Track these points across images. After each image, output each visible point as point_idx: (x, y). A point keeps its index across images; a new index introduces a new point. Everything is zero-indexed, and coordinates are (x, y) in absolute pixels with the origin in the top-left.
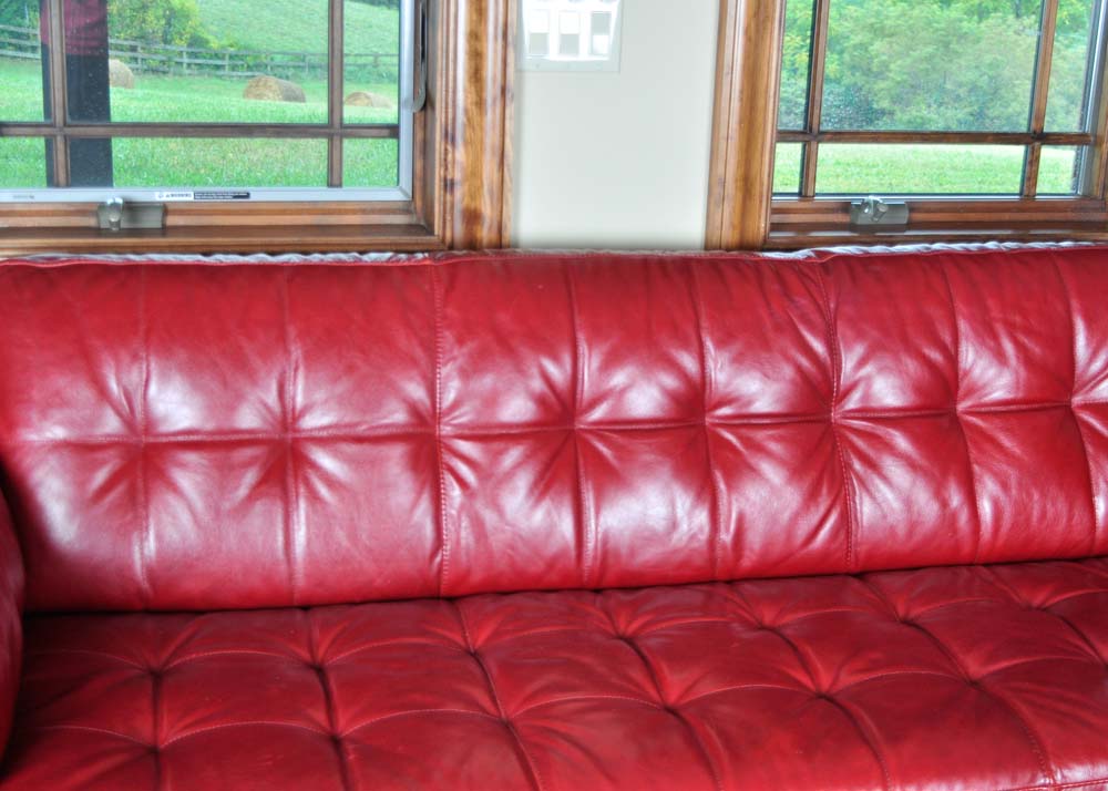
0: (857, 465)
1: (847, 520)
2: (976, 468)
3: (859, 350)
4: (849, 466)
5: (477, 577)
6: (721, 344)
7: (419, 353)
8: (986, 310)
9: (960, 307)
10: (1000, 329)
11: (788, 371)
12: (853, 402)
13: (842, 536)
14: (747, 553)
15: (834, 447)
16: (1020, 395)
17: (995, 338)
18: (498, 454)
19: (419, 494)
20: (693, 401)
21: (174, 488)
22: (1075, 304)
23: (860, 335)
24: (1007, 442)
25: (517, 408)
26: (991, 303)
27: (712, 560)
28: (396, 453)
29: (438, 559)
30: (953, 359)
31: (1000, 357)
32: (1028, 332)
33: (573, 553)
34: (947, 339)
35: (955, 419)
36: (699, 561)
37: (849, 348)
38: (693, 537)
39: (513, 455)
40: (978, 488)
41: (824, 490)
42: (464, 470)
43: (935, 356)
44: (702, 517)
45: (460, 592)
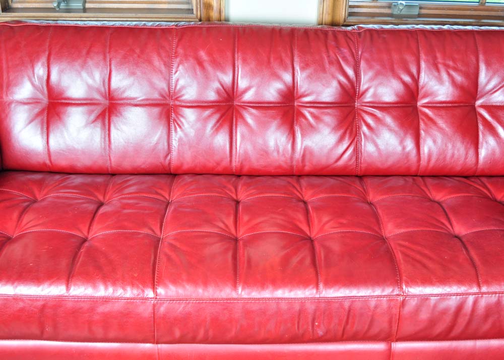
0: (365, 128)
1: (357, 151)
2: (422, 132)
3: (370, 74)
4: (359, 128)
5: (186, 167)
6: (303, 69)
7: (163, 68)
8: (435, 58)
9: (423, 56)
10: (440, 66)
11: (335, 84)
12: (368, 98)
13: (354, 158)
14: (308, 164)
15: (354, 118)
16: (448, 99)
17: (438, 70)
20: (290, 95)
22: (481, 57)
23: (371, 67)
24: (441, 123)
26: (439, 55)
29: (169, 158)
30: (416, 80)
31: (440, 80)
32: (455, 69)
33: (228, 159)
34: (414, 71)
35: (415, 108)
36: (286, 166)
37: (365, 74)
40: (422, 141)
41: (347, 138)
43: (407, 79)
45: (180, 172)
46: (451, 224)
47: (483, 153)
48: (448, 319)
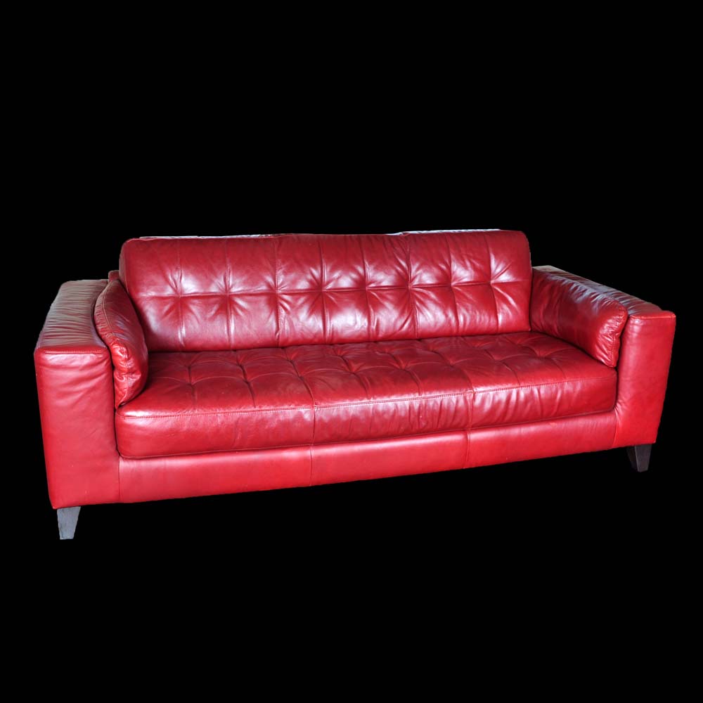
0: (417, 303)
1: (414, 321)
2: (457, 304)
3: (417, 265)
4: (414, 303)
5: (290, 340)
6: (370, 263)
7: (270, 266)
8: (460, 251)
9: (451, 250)
10: (465, 257)
11: (394, 272)
12: (416, 282)
13: (412, 326)
14: (380, 332)
15: (409, 297)
16: (472, 280)
17: (464, 260)
18: (297, 300)
19: (271, 313)
20: (362, 282)
21: (191, 311)
22: (491, 249)
23: (417, 260)
24: (470, 296)
25: (303, 285)
26: (462, 249)
27: (369, 334)
28: (263, 299)
29: (278, 334)
30: (449, 267)
31: (465, 267)
32: (475, 258)
33: (322, 332)
34: (447, 261)
35: (451, 288)
36: (365, 335)
37: (414, 264)
38: (362, 327)
39: (302, 300)
40: (458, 311)
41: (406, 311)
42: (286, 305)
43: (444, 267)
44: (366, 321)
45: (285, 345)
46: (490, 355)
47: (500, 318)
48: (502, 406)
